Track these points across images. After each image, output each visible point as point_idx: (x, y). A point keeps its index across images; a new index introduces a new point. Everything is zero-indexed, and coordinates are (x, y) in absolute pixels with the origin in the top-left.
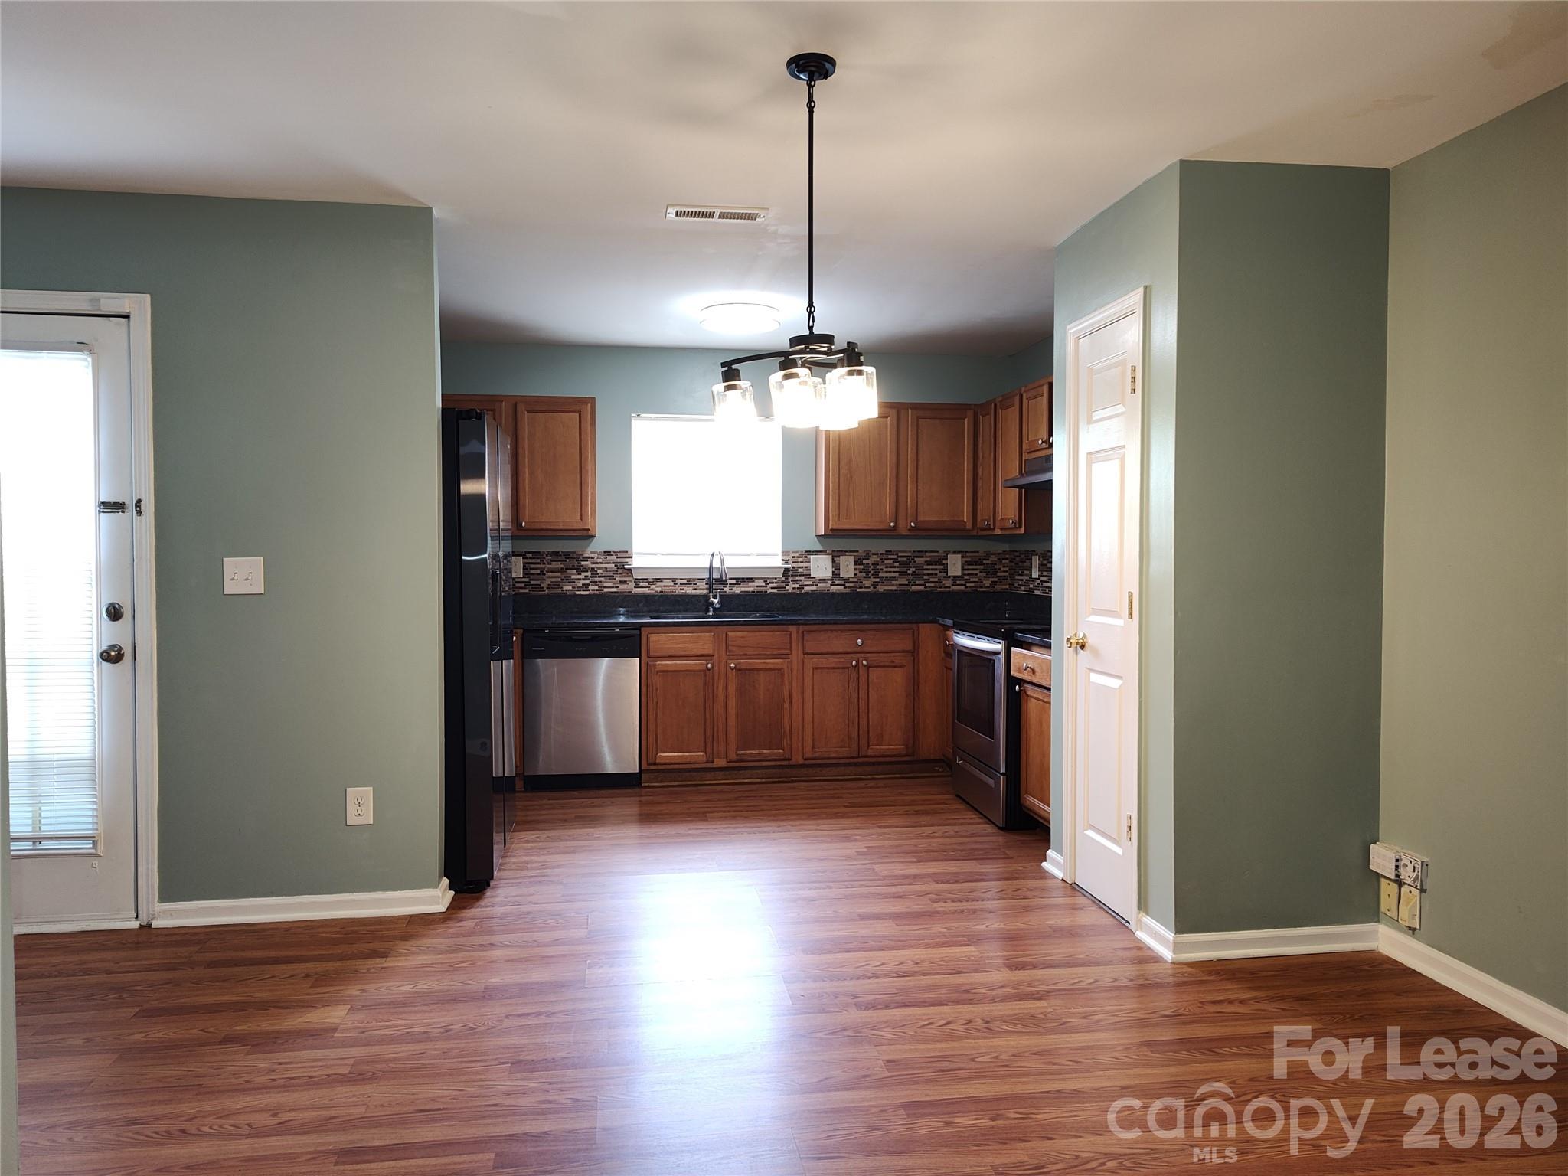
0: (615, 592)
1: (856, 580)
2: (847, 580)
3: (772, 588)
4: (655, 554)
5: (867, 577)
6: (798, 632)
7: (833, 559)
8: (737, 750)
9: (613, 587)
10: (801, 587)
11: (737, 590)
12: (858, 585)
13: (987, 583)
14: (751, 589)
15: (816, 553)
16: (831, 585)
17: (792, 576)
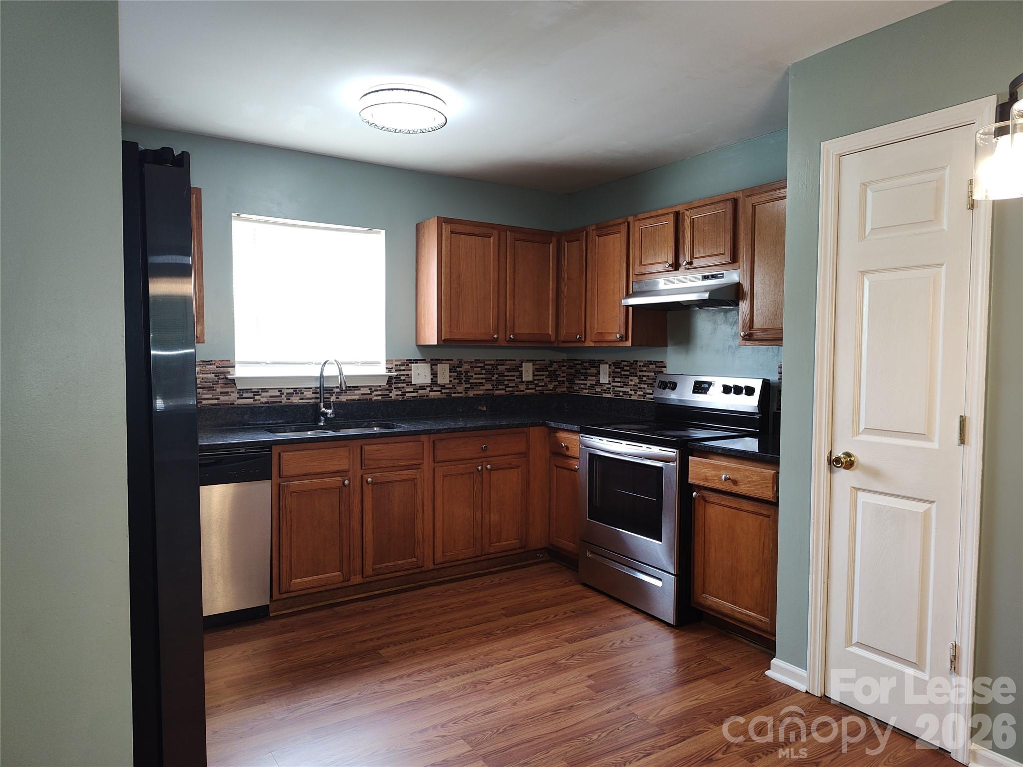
0: (215, 405)
1: (451, 386)
2: (443, 387)
3: (377, 396)
4: (259, 363)
5: (460, 383)
6: (429, 441)
7: (431, 367)
8: (374, 564)
9: (213, 399)
10: (404, 393)
11: (343, 398)
12: (452, 391)
13: (551, 386)
14: (357, 397)
15: (416, 361)
16: (430, 391)
17: (395, 383)
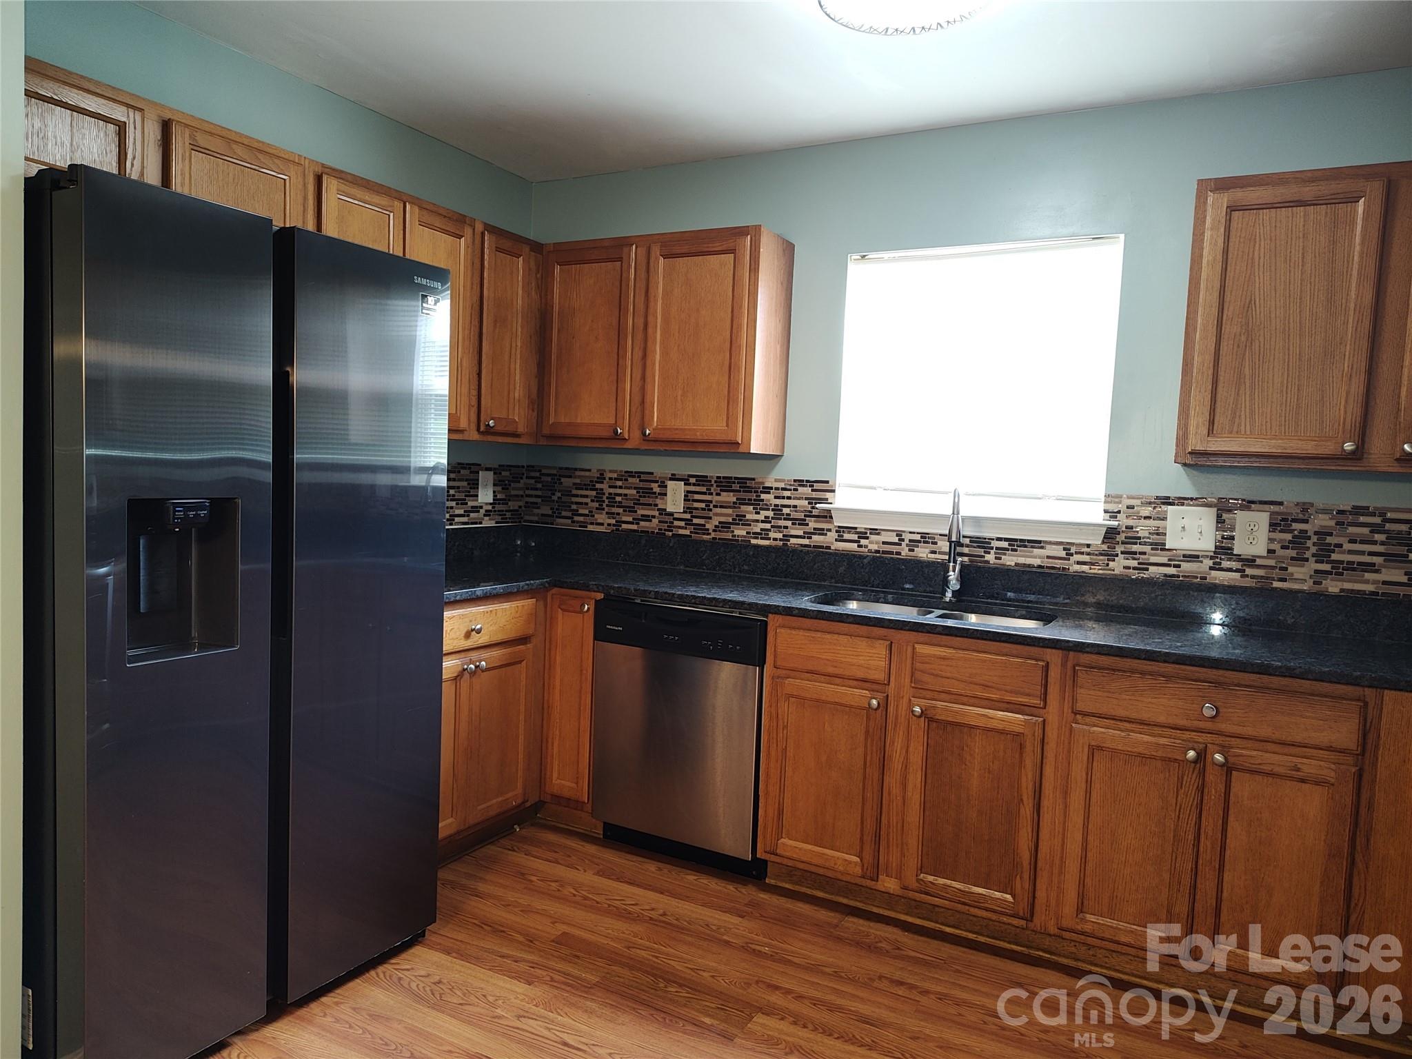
0: (806, 546)
1: (1272, 562)
2: (1250, 562)
3: (1079, 563)
5: (1300, 560)
6: (1064, 665)
7: (1219, 516)
8: (921, 869)
9: (803, 538)
10: (1143, 566)
11: (1010, 560)
12: (1275, 574)
14: (1037, 562)
15: (1182, 501)
16: (1211, 568)
17: (1123, 543)
